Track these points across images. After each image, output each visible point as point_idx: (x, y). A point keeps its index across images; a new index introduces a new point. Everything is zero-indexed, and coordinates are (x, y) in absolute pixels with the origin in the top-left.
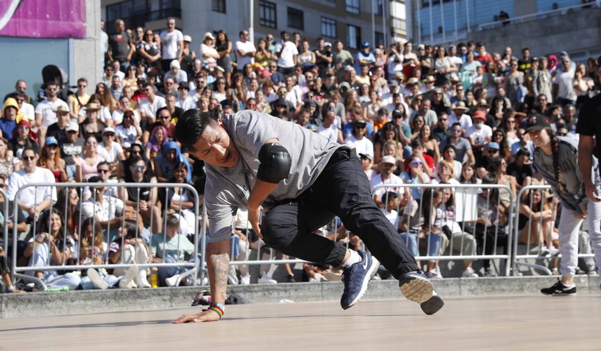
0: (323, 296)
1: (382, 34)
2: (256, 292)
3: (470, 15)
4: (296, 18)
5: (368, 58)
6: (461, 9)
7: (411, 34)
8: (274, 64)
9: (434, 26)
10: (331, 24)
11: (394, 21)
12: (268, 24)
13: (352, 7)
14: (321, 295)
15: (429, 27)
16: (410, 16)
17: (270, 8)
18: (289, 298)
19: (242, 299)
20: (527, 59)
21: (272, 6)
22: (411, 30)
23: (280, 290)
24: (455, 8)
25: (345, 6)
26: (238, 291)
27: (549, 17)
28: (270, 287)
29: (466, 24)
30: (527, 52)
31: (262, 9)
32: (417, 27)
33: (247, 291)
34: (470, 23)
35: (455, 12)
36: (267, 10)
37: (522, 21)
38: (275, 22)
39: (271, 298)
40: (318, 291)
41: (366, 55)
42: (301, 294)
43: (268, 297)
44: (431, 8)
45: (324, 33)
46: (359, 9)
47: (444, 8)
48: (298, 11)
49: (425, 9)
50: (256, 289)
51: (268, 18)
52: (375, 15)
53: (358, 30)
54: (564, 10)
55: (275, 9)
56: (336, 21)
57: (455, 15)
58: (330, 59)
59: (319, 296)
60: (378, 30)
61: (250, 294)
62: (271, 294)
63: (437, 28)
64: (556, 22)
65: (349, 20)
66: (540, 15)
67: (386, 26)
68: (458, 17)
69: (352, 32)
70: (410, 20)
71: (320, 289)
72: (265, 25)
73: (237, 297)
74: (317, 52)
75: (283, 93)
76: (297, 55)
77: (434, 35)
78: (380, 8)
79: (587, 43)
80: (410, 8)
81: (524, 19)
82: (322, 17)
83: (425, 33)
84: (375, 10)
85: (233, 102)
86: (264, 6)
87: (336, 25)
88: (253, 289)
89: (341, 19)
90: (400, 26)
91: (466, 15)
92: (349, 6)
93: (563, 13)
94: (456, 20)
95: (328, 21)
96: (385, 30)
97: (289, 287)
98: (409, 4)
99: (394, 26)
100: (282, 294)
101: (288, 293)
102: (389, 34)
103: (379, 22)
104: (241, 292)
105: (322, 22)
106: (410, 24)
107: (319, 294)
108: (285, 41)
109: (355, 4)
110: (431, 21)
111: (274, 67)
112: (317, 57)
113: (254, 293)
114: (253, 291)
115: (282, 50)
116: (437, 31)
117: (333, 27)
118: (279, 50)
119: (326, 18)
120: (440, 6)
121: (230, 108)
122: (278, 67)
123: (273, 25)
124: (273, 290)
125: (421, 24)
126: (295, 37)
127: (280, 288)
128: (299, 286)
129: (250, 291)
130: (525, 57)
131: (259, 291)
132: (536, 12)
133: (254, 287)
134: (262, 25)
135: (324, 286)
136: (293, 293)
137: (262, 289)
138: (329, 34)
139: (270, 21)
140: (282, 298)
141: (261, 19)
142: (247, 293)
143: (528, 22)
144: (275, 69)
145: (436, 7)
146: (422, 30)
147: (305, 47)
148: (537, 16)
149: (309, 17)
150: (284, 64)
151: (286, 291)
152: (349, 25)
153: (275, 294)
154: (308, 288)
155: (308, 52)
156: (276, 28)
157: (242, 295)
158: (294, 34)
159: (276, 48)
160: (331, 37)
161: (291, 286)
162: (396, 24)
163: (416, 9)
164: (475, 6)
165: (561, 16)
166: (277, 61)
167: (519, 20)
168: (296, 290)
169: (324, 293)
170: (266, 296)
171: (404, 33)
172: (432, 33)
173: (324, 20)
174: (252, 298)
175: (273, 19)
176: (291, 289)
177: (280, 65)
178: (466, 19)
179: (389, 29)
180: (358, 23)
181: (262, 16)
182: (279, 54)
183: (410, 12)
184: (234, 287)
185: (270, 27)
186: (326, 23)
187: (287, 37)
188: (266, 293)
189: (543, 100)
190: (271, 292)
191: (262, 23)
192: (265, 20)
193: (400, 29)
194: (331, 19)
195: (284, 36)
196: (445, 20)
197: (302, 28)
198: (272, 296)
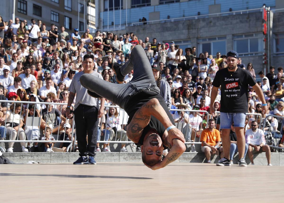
0: (51, 159)
1: (83, 23)
2: (16, 156)
3: (128, 17)
4: (37, 10)
5: (77, 37)
6: (123, 13)
7: (98, 24)
8: (27, 36)
9: (109, 21)
10: (56, 15)
11: (89, 16)
12: (22, 12)
13: (68, 7)
14: (50, 159)
15: (107, 22)
16: (98, 15)
17: (24, 3)
18: (33, 160)
19: (9, 160)
20: (155, 44)
21: (25, 2)
22: (98, 22)
23: (29, 156)
24: (120, 13)
25: (64, 6)
26: (6, 156)
27: (165, 22)
28: (24, 154)
29: (126, 22)
30: (155, 40)
31: (19, 3)
32: (101, 21)
33: (11, 156)
34: (127, 21)
35: (120, 15)
36: (22, 4)
37: (153, 23)
38: (26, 11)
39: (24, 160)
40: (48, 157)
41: (76, 35)
42: (40, 158)
43: (22, 159)
44: (108, 12)
45: (52, 19)
46: (71, 9)
47: (115, 13)
48: (39, 6)
49: (106, 12)
50: (16, 155)
51: (22, 8)
52: (80, 12)
53: (70, 19)
54: (172, 20)
55: (26, 4)
56: (59, 14)
57: (120, 17)
58: (57, 36)
59: (49, 159)
60: (81, 21)
61: (13, 157)
62: (24, 158)
63: (111, 22)
64: (169, 25)
65: (66, 14)
66: (161, 21)
67: (85, 19)
68: (121, 18)
69: (67, 20)
70: (98, 17)
71: (50, 156)
72: (20, 12)
73: (6, 159)
74: (51, 31)
75: (32, 52)
76: (40, 32)
77: (109, 26)
78: (82, 9)
79: (183, 37)
80: (98, 11)
81: (153, 22)
82: (52, 11)
83: (105, 25)
84: (79, 10)
85: (4, 55)
86: (21, 2)
87: (59, 16)
88: (14, 155)
89: (61, 13)
90: (92, 19)
91: (126, 17)
92: (66, 7)
93: (172, 21)
94: (120, 19)
95: (55, 13)
96: (84, 21)
97: (34, 155)
98: (98, 9)
99: (89, 19)
100: (30, 158)
101: (33, 157)
102: (86, 23)
103: (82, 17)
104: (8, 156)
105: (52, 13)
106: (98, 19)
107: (49, 158)
108: (33, 24)
109: (70, 6)
110: (108, 18)
111: (27, 37)
112: (50, 34)
113: (15, 157)
114: (14, 156)
115: (31, 29)
116: (111, 24)
117: (57, 17)
118: (30, 29)
119: (54, 12)
120: (113, 11)
121: (3, 58)
122: (29, 38)
123: (25, 13)
124: (25, 156)
125: (103, 20)
126: (39, 22)
127: (29, 155)
128: (39, 154)
129: (13, 156)
130: (154, 43)
131: (17, 156)
132: (160, 19)
133: (15, 154)
134: (18, 12)
135: (52, 154)
136: (35, 158)
137: (19, 155)
138: (55, 20)
139: (23, 10)
140: (30, 160)
141: (18, 9)
142: (11, 157)
143: (155, 24)
144: (28, 38)
145: (111, 12)
146: (103, 23)
147: (44, 28)
148: (160, 21)
149: (45, 10)
150: (33, 36)
151: (32, 156)
152: (65, 16)
153: (26, 158)
154: (44, 155)
155: (45, 31)
156: (26, 14)
157: (8, 158)
158: (38, 21)
159: (28, 27)
160: (56, 22)
161: (35, 154)
162: (90, 18)
163: (101, 12)
164: (130, 13)
165: (171, 22)
166: (28, 34)
167: (152, 22)
168: (37, 156)
169: (51, 158)
170: (21, 159)
171: (94, 23)
172: (108, 25)
173: (52, 12)
174: (14, 160)
175: (25, 9)
176: (35, 156)
177: (30, 36)
178: (126, 19)
179: (86, 20)
180: (71, 16)
181: (19, 7)
182: (30, 31)
183: (98, 13)
184: (4, 154)
185: (23, 13)
186: (54, 14)
187: (34, 22)
188: (21, 157)
189: (162, 65)
190: (24, 157)
191: (19, 11)
192: (20, 9)
193: (92, 21)
194: (56, 13)
195: (33, 22)
196: (115, 19)
197: (40, 15)
198: (24, 159)
